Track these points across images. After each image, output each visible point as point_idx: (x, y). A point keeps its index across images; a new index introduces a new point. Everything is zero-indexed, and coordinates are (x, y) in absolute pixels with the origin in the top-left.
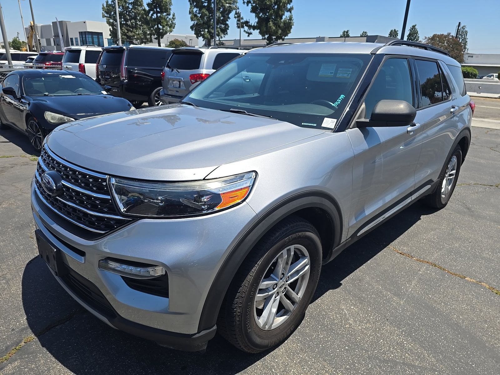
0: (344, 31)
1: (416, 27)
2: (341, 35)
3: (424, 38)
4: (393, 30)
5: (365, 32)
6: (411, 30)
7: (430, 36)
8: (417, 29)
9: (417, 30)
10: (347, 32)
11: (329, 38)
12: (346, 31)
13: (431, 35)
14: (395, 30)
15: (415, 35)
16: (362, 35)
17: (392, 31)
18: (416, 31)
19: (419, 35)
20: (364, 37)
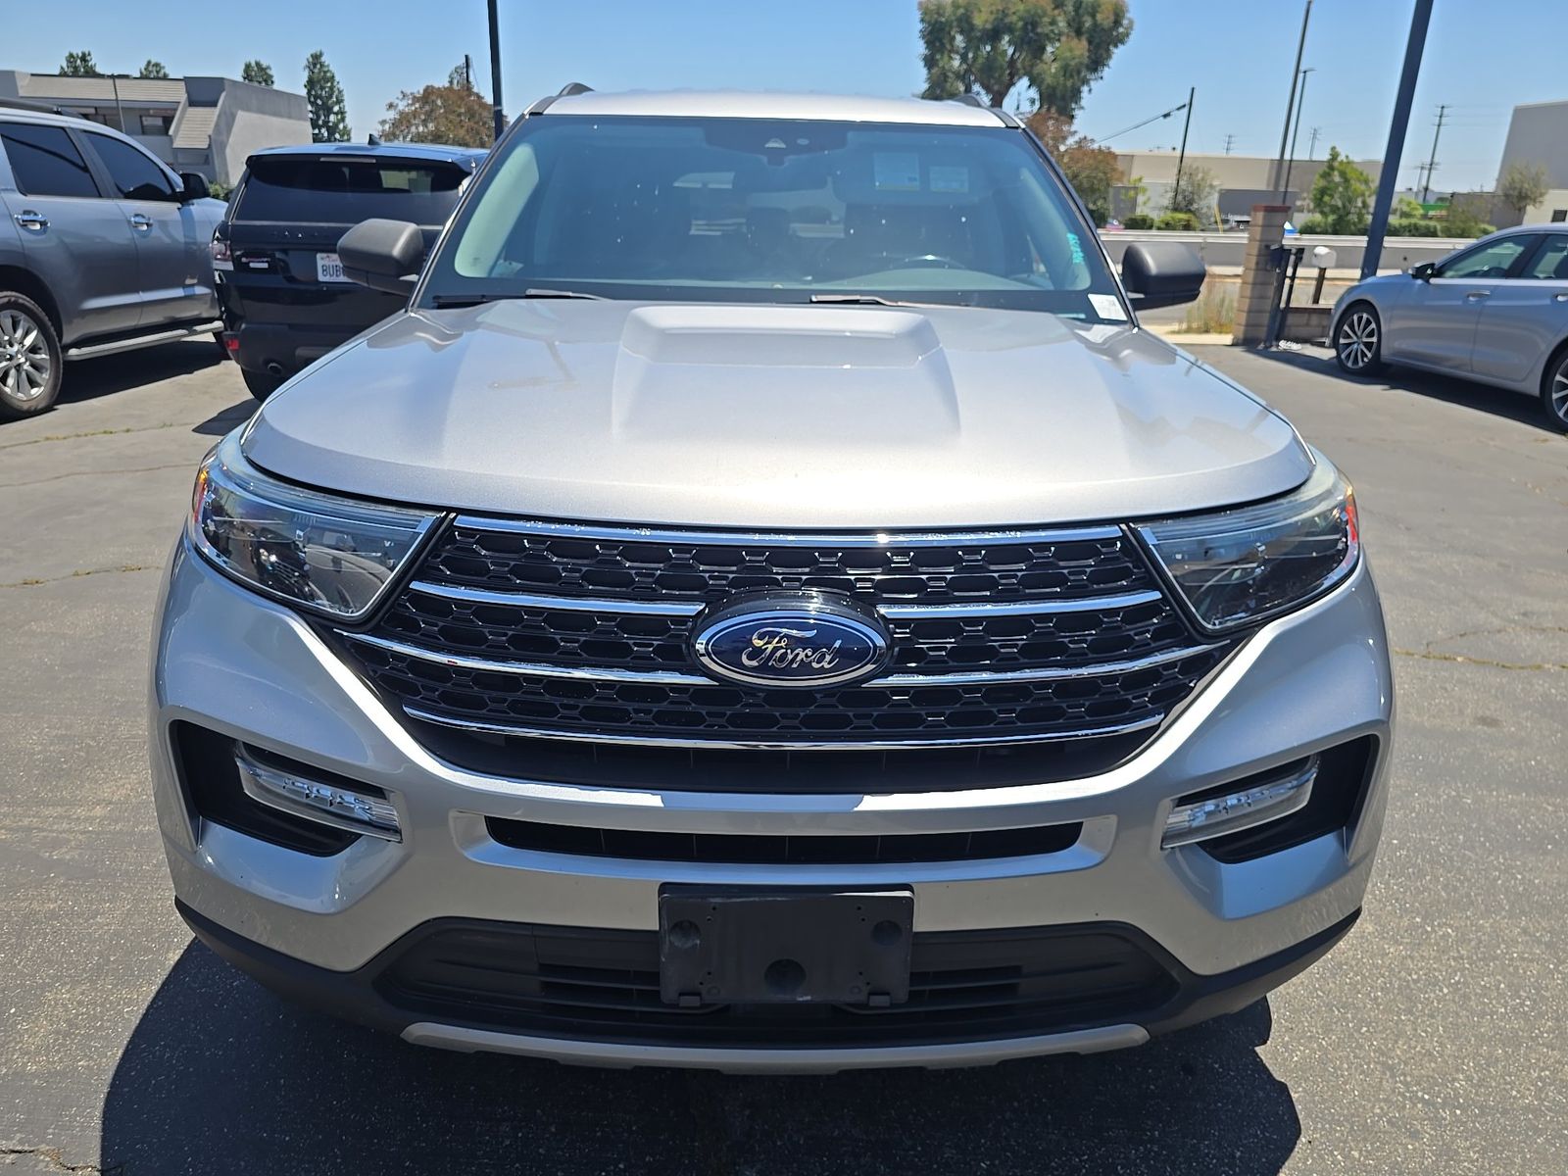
0: (71, 56)
1: (323, 59)
2: (62, 68)
3: (401, 97)
4: (253, 64)
5: (153, 62)
6: (312, 67)
7: (415, 91)
8: (328, 66)
9: (331, 68)
10: (84, 58)
11: (33, 75)
12: (80, 55)
13: (419, 89)
14: (258, 64)
15: (329, 84)
16: (145, 73)
17: (248, 67)
18: (328, 71)
19: (341, 87)
20: (152, 79)
